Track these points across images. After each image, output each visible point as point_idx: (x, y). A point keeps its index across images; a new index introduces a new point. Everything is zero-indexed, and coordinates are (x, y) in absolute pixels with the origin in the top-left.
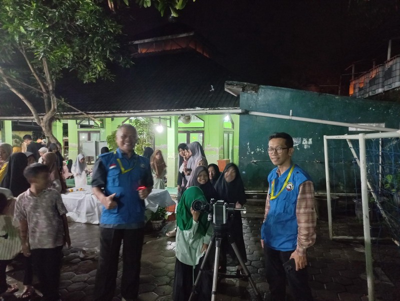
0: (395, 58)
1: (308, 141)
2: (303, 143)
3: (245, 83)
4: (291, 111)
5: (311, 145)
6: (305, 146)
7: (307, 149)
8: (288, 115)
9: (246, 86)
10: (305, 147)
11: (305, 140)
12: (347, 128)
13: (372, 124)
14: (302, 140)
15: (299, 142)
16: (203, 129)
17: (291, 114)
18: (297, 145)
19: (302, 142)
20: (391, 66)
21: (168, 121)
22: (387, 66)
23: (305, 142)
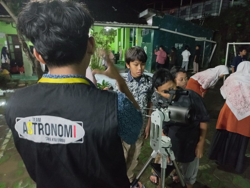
1: (181, 45)
3: (158, 11)
4: (176, 29)
5: (182, 47)
8: (175, 31)
10: (180, 48)
11: (180, 44)
12: (195, 39)
15: (178, 46)
20: (185, 9)
22: (182, 9)
23: (180, 46)
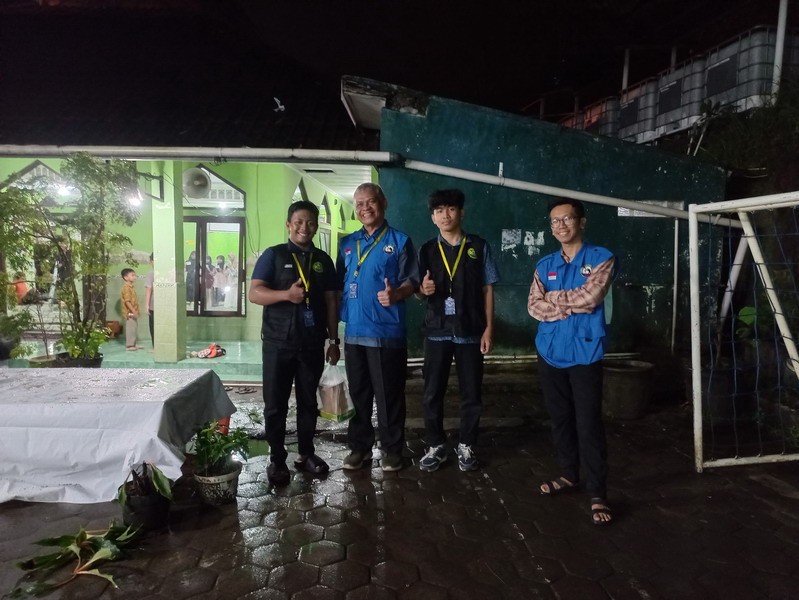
0: (643, 84)
1: (536, 237)
2: (526, 242)
3: (395, 87)
4: (501, 164)
5: (541, 247)
6: (530, 249)
7: (533, 256)
8: (494, 173)
9: (396, 92)
10: (530, 253)
11: (529, 235)
12: (615, 209)
13: (659, 203)
14: (524, 235)
15: (518, 240)
16: (242, 214)
17: (501, 173)
18: (512, 246)
19: (523, 240)
20: (637, 100)
21: (155, 183)
22: (626, 100)
23: (529, 241)
